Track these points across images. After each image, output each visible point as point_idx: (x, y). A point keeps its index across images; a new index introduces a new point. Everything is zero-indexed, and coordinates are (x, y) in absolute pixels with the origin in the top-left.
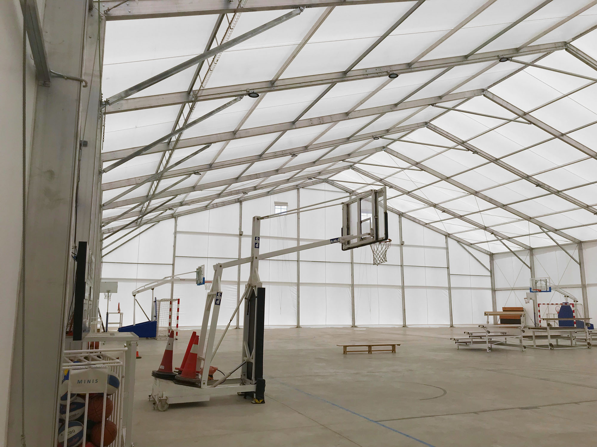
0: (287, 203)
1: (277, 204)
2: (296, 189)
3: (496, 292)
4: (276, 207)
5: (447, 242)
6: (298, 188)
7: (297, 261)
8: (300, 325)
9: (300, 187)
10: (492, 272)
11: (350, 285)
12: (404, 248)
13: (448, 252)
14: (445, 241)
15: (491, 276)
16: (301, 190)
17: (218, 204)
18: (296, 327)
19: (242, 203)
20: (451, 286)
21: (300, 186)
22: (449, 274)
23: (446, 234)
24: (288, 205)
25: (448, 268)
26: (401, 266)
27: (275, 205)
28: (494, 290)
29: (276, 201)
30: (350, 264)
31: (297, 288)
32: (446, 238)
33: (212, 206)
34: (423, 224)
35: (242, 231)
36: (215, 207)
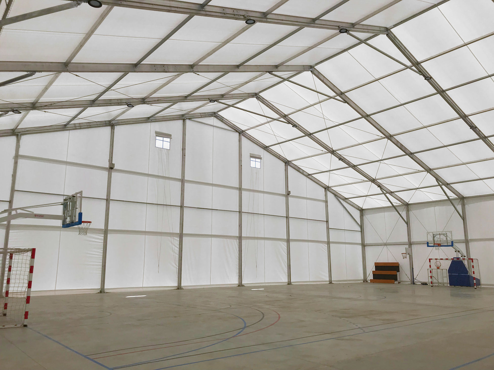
0: (170, 135)
1: (159, 134)
2: (181, 119)
3: (366, 247)
4: (157, 138)
5: (326, 195)
6: (184, 118)
7: (181, 208)
8: (182, 285)
9: (187, 118)
10: (362, 227)
11: (237, 237)
12: (290, 199)
13: (328, 205)
14: (324, 194)
15: (361, 232)
16: (188, 122)
17: (82, 125)
18: (177, 288)
19: (114, 127)
20: (330, 241)
21: (186, 116)
22: (328, 228)
23: (325, 187)
24: (172, 137)
25: (327, 222)
26: (287, 217)
27: (156, 136)
28: (364, 245)
29: (158, 130)
30: (237, 213)
31: (179, 240)
32: (325, 191)
33: (73, 126)
34: (307, 174)
35: (113, 163)
36: (77, 128)
